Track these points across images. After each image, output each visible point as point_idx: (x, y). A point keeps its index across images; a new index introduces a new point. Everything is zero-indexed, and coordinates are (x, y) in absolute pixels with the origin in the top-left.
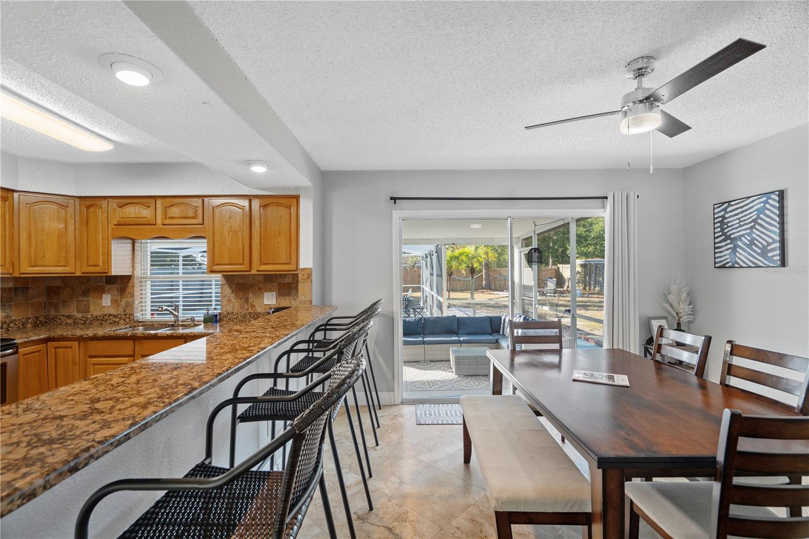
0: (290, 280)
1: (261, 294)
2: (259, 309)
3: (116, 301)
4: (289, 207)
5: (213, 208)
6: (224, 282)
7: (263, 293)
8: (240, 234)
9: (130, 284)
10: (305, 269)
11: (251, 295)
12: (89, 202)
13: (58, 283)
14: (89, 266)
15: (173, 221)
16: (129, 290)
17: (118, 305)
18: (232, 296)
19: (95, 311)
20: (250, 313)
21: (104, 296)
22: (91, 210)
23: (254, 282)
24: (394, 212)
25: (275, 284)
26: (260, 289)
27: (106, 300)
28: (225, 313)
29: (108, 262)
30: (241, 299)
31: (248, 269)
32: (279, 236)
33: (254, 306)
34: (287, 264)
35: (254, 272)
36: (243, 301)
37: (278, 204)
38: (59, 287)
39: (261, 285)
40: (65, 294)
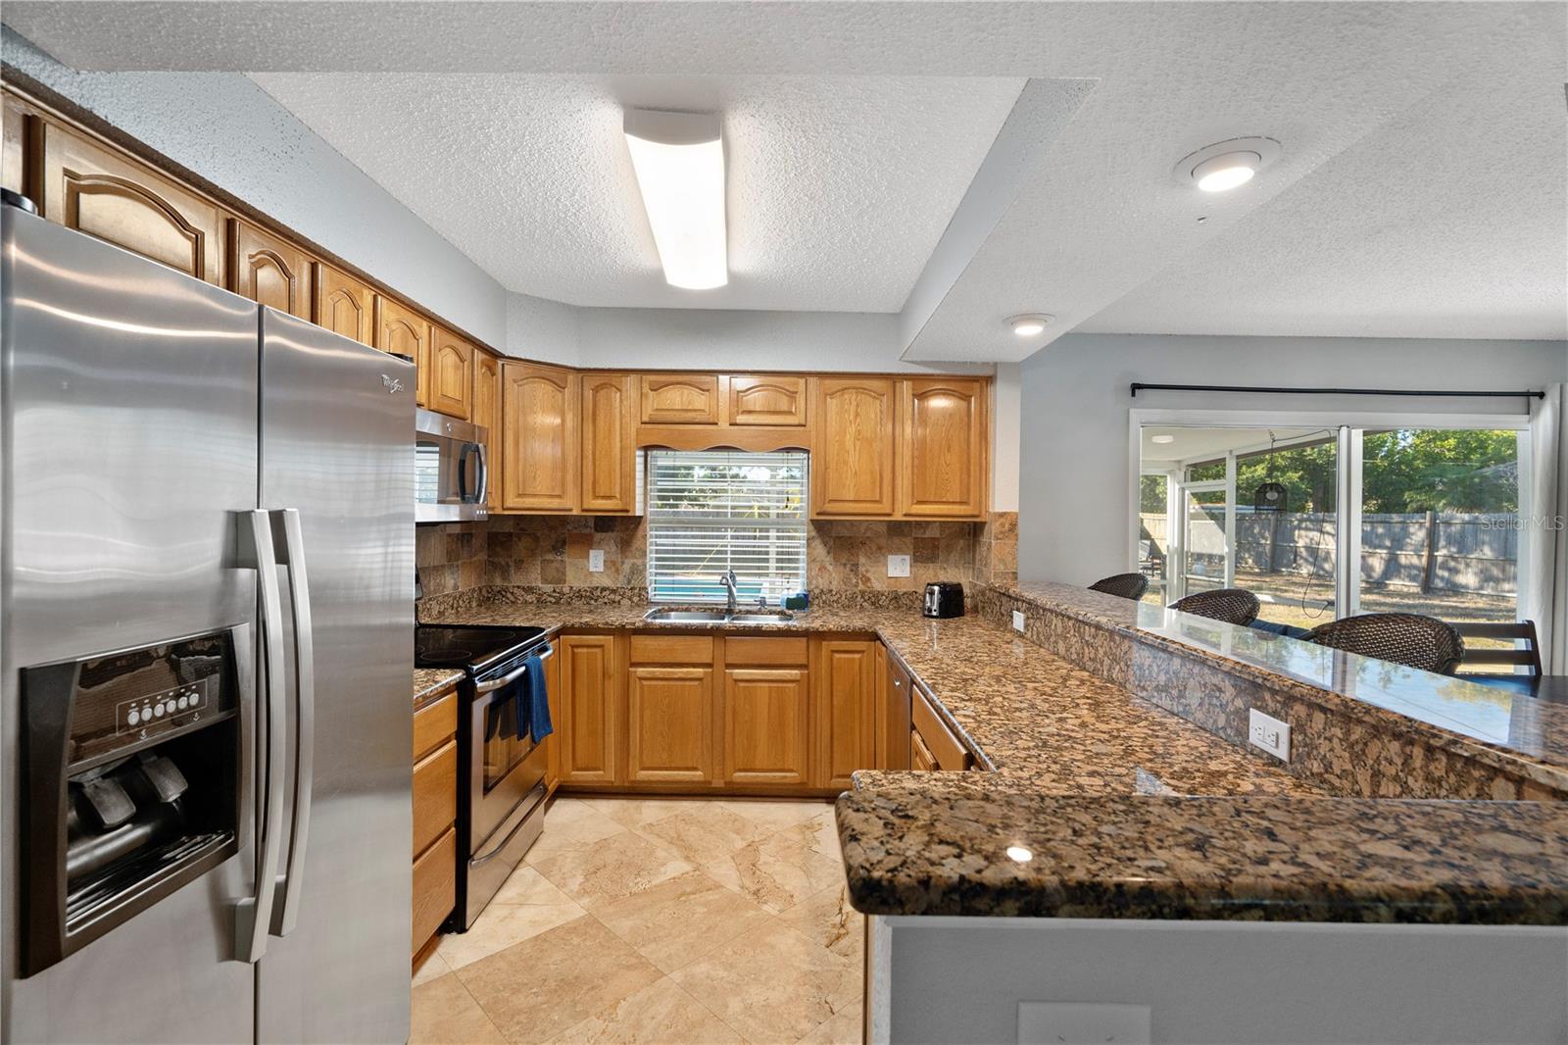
0: (936, 534)
1: (882, 558)
2: (877, 586)
3: (614, 563)
4: (970, 398)
5: (826, 395)
6: (814, 534)
7: (886, 557)
8: (874, 446)
9: (640, 533)
10: (1005, 513)
11: (862, 560)
12: (597, 380)
13: (508, 528)
14: (596, 497)
15: (750, 419)
16: (637, 543)
17: (617, 571)
18: (828, 560)
19: (574, 580)
20: (863, 593)
21: (592, 552)
22: (603, 393)
23: (868, 534)
24: (1133, 411)
25: (909, 540)
26: (880, 548)
27: (596, 561)
28: (817, 591)
29: (628, 492)
30: (845, 565)
31: (888, 511)
32: (949, 451)
33: (869, 579)
34: (961, 503)
36: (848, 569)
37: (943, 392)
38: (510, 535)
39: (883, 541)
40: (521, 546)
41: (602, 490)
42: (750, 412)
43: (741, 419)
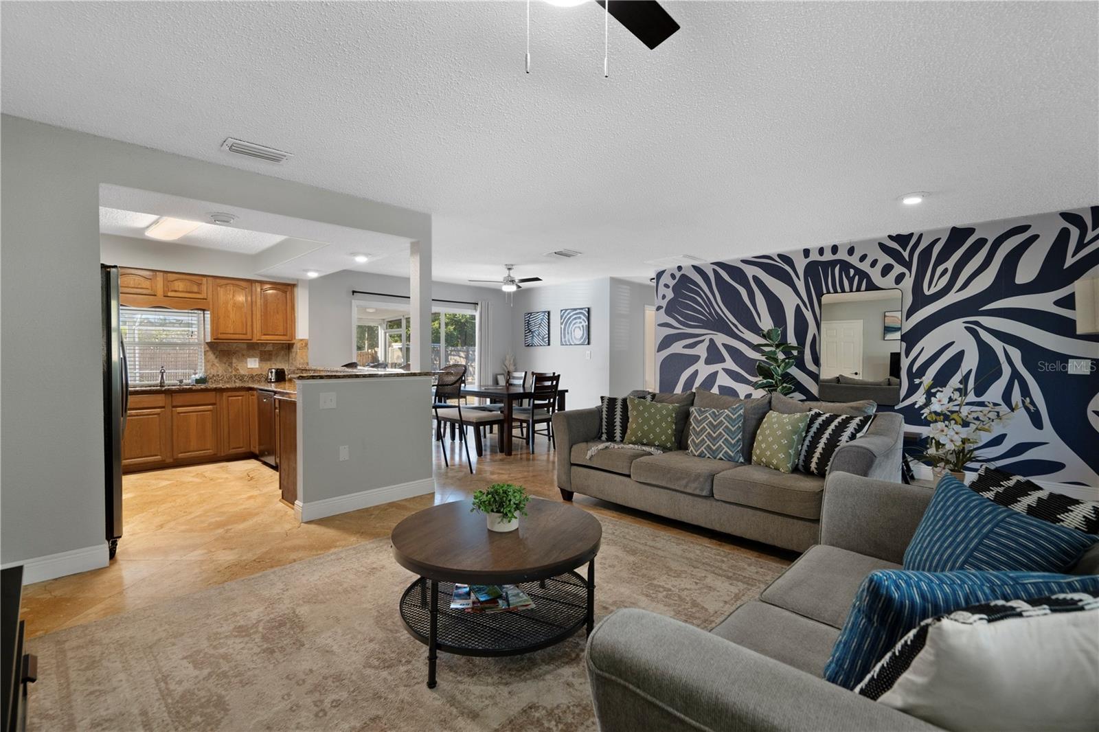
1: (244, 360)
2: (242, 372)
6: (208, 349)
7: (246, 359)
8: (243, 310)
10: (300, 339)
11: (234, 361)
15: (176, 294)
18: (216, 361)
20: (235, 376)
23: (237, 348)
24: (353, 301)
25: (258, 352)
26: (243, 355)
28: (211, 376)
30: (225, 363)
31: (250, 338)
32: (277, 314)
33: (238, 369)
34: (284, 335)
36: (227, 365)
37: (276, 289)
39: (245, 352)
42: (176, 291)
43: (170, 294)
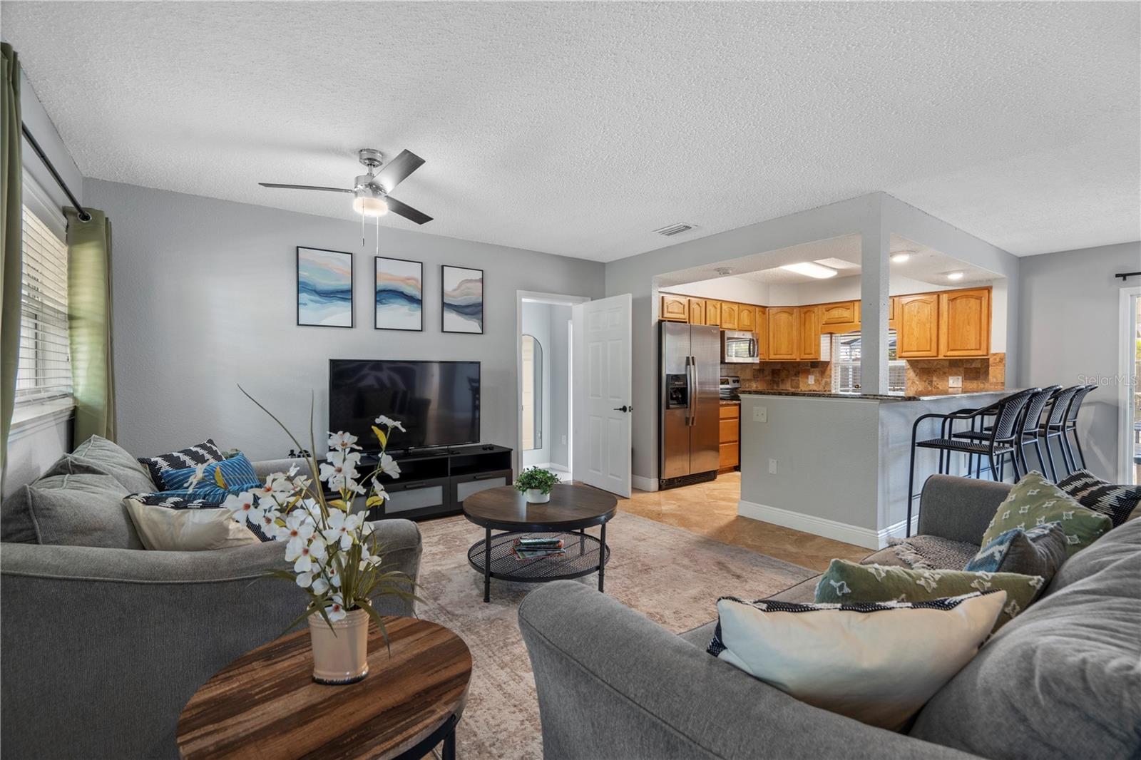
0: (979, 365)
1: (946, 378)
3: (818, 380)
4: (980, 298)
5: (903, 305)
6: (909, 366)
7: (948, 377)
8: (928, 326)
9: (829, 368)
10: (997, 354)
12: (805, 310)
13: (779, 367)
14: (805, 354)
16: (827, 373)
17: (819, 383)
18: (917, 378)
19: (803, 388)
21: (810, 376)
22: (807, 315)
23: (938, 367)
24: (1121, 290)
25: (961, 368)
26: (945, 373)
27: (811, 380)
29: (818, 351)
30: (925, 381)
31: (935, 355)
32: (969, 324)
33: (939, 385)
34: (976, 349)
35: (941, 357)
36: (927, 384)
37: (967, 297)
38: (779, 370)
39: (946, 370)
40: (783, 374)
41: (808, 351)
